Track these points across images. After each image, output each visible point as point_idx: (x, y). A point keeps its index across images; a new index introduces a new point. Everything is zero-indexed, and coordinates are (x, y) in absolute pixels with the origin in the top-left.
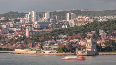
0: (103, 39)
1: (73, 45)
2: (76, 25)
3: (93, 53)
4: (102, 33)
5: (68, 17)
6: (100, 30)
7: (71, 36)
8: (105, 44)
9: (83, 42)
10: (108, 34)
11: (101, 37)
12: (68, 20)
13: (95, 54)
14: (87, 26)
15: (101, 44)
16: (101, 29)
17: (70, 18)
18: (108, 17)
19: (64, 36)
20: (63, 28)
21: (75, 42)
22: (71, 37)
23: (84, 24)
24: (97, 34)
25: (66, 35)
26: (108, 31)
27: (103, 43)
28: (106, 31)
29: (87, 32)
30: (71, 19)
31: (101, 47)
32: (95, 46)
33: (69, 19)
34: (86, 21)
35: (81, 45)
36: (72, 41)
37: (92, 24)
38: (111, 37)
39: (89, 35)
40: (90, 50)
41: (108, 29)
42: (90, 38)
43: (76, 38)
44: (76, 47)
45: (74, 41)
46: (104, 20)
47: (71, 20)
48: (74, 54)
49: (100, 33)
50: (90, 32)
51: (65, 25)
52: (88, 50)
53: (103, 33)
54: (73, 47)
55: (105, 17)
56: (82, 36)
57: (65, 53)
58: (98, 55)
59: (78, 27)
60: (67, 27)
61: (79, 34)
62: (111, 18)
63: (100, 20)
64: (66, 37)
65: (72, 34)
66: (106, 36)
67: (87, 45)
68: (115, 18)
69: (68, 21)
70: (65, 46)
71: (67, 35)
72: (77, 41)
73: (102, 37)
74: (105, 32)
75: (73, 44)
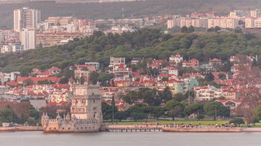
0: (121, 85)
1: (32, 103)
2: (41, 45)
3: (91, 125)
4: (117, 67)
5: (19, 19)
6: (112, 59)
7: (28, 76)
8: (127, 99)
9: (64, 94)
10: (134, 69)
11: (116, 79)
12: (17, 28)
13: (97, 127)
14: (75, 45)
15: (116, 100)
16: (115, 57)
17: (24, 24)
18: (134, 20)
19: (7, 76)
20: (3, 52)
21: (40, 94)
22: (26, 78)
23: (66, 41)
24: (103, 71)
25: (12, 74)
26: (134, 62)
27: (121, 96)
28: (128, 61)
29: (73, 65)
30: (27, 27)
31: (116, 108)
32: (98, 105)
33: (21, 27)
34: (72, 34)
35: (55, 102)
36: (31, 90)
37: (89, 42)
38: (145, 78)
39: (79, 72)
40: (83, 117)
41: (136, 57)
42: (82, 83)
43: (41, 83)
44: (42, 109)
45: (37, 89)
46: (123, 29)
47: (26, 30)
48: (35, 128)
49: (111, 69)
50: (82, 63)
51: (10, 44)
52: (78, 116)
53: (121, 66)
54: (32, 108)
55: (126, 20)
56: (59, 76)
57: (11, 126)
58: (107, 130)
59: (46, 49)
60: (14, 50)
61: (52, 71)
62: (143, 23)
63: (113, 28)
64: (12, 78)
65: (30, 71)
66: (131, 77)
67: (74, 104)
68: (155, 24)
69: (18, 33)
70: (9, 107)
71: (15, 74)
72: (45, 92)
73: (119, 79)
74: (125, 66)
75: (33, 99)
